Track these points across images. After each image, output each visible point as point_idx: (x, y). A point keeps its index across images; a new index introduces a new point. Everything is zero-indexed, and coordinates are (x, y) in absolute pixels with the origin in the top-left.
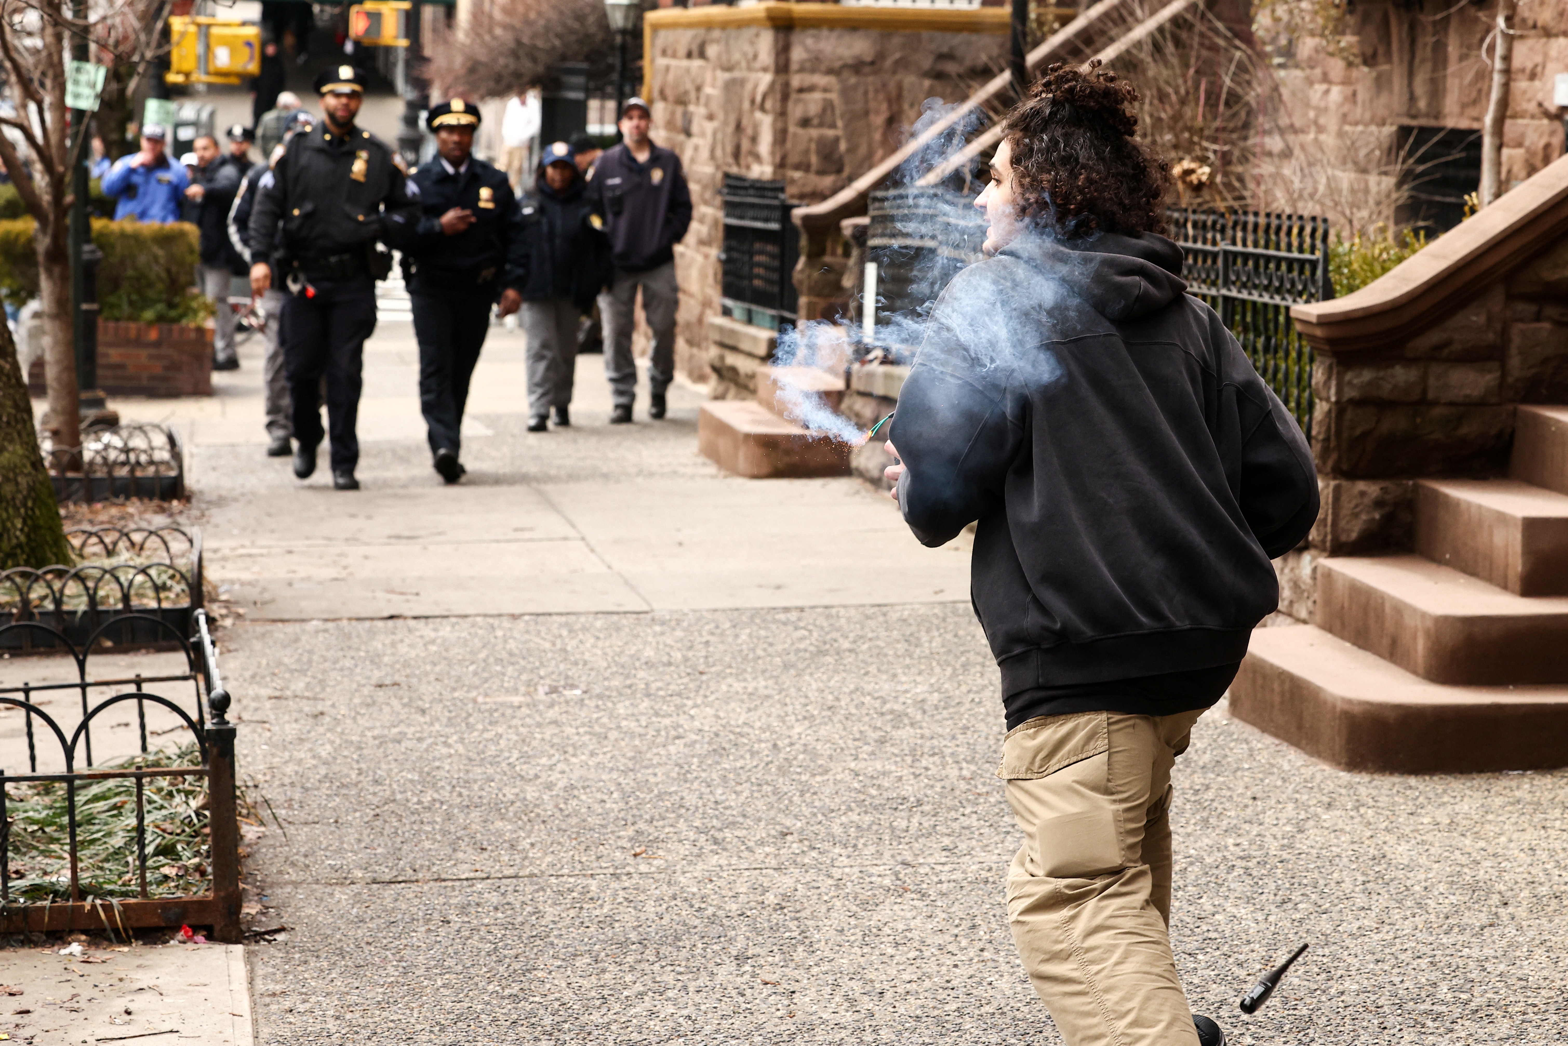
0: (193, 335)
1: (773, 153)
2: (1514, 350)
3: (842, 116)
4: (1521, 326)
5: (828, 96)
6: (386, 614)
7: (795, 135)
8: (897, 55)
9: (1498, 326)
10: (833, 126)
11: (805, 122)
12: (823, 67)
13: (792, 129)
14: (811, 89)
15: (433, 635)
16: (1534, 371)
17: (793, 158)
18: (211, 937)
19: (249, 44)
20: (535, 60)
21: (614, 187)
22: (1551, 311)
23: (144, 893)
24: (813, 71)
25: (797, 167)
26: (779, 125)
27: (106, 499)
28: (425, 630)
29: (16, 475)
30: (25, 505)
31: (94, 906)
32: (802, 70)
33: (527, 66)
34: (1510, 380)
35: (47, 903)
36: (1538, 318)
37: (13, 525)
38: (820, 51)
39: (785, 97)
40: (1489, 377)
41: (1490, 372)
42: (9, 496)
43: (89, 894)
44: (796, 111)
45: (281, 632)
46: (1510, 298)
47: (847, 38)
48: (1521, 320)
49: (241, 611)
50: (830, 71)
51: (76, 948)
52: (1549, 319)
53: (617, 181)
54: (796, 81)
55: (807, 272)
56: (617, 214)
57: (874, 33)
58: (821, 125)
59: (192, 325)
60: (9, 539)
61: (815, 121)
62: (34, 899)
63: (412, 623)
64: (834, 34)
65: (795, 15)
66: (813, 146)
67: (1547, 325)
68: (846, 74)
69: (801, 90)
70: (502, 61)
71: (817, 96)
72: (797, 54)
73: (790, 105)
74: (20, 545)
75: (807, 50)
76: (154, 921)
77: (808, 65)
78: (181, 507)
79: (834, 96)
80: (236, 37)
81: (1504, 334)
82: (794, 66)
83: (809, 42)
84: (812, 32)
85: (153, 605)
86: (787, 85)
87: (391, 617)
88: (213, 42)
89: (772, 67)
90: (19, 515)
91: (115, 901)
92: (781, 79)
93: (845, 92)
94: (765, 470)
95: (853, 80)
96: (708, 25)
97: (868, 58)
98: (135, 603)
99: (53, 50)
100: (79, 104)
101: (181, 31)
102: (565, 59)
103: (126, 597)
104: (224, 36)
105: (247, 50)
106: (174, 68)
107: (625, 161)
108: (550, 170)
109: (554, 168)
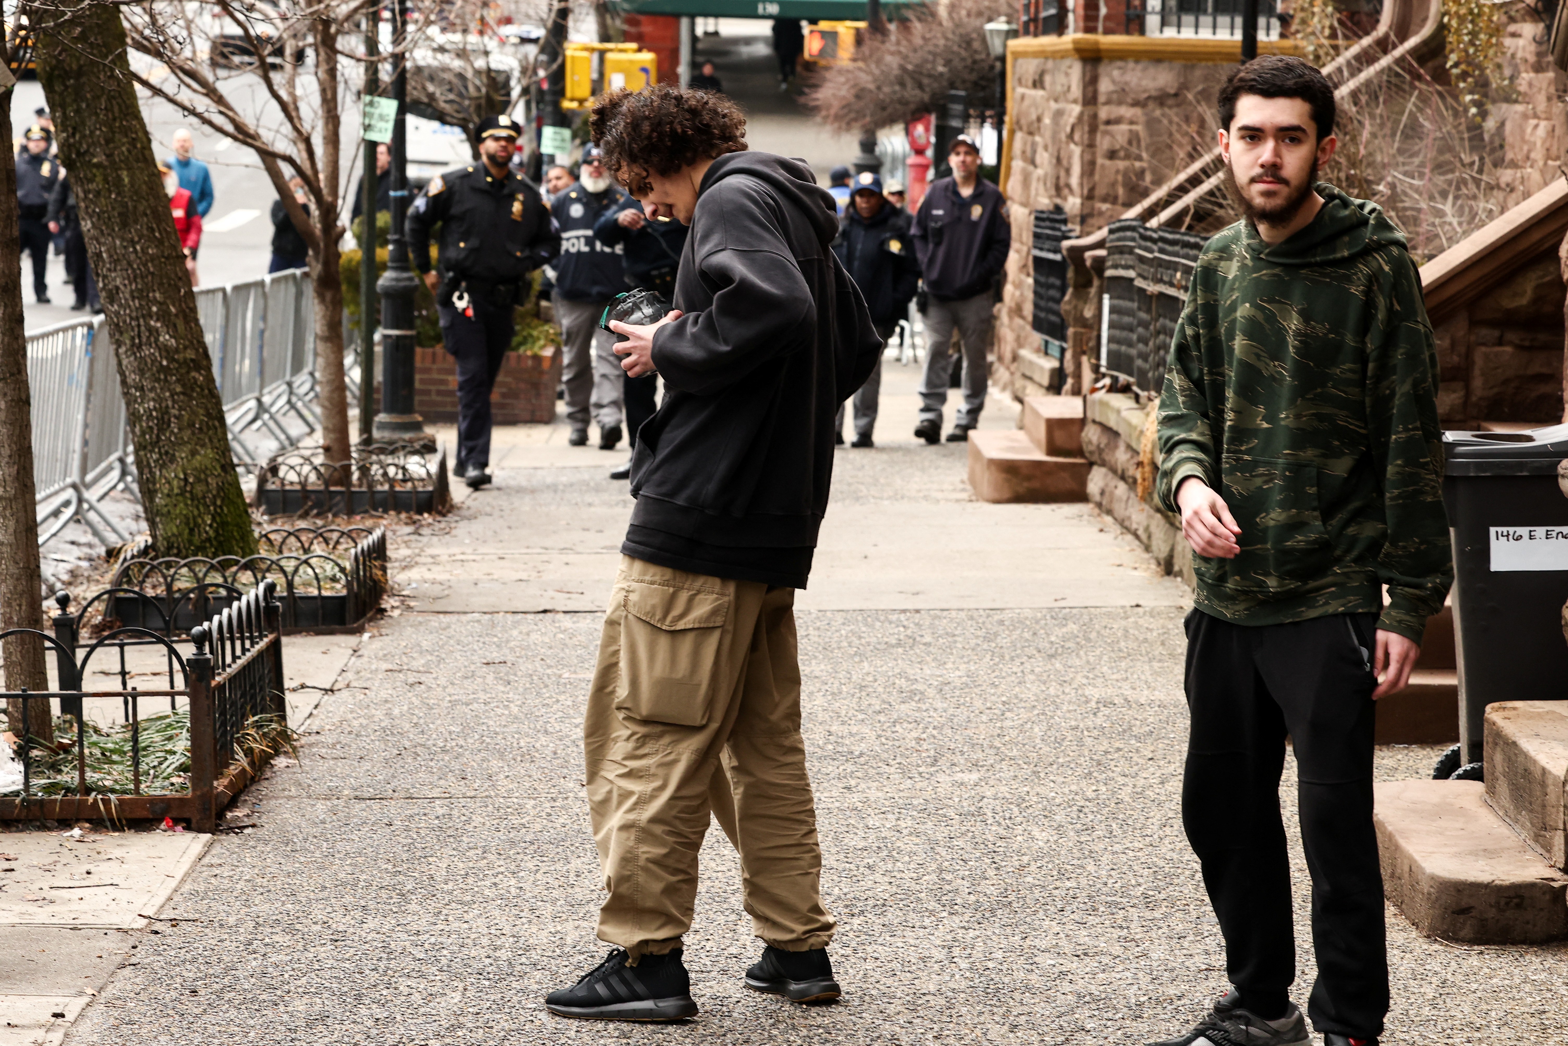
0: (530, 363)
1: (1081, 185)
2: (1477, 372)
3: (1147, 149)
4: (1483, 349)
5: (1134, 127)
6: (542, 609)
7: (1103, 166)
8: (1200, 87)
9: (1462, 350)
10: (1139, 158)
11: (1112, 155)
12: (1129, 100)
13: (1100, 161)
14: (1118, 121)
16: (1495, 390)
17: (1100, 191)
18: (188, 828)
19: (645, 70)
20: (921, 86)
21: (938, 217)
22: (1511, 336)
23: (137, 790)
24: (1120, 103)
25: (1104, 200)
26: (1087, 157)
27: (366, 512)
28: (567, 622)
29: (207, 476)
30: (214, 504)
31: (95, 800)
32: (1108, 102)
33: (912, 94)
34: (1474, 399)
35: (59, 797)
36: (1500, 342)
37: (204, 522)
38: (1126, 83)
39: (1093, 129)
40: (1453, 396)
41: (1454, 391)
42: (200, 495)
43: (93, 790)
44: (1104, 143)
45: (435, 621)
46: (1474, 324)
47: (1152, 71)
48: (1484, 344)
49: (412, 604)
50: (1136, 104)
51: (76, 832)
52: (1510, 343)
53: (940, 212)
54: (1104, 113)
55: (1074, 302)
56: (937, 244)
57: (1178, 64)
58: (1127, 157)
59: (529, 353)
60: (200, 534)
61: (1122, 154)
62: (50, 794)
63: (561, 616)
64: (1140, 67)
65: (1102, 47)
66: (1120, 178)
67: (1508, 349)
68: (1151, 105)
69: (1108, 122)
70: (886, 89)
71: (1124, 127)
72: (1105, 86)
73: (1099, 136)
74: (209, 540)
75: (1114, 82)
76: (144, 814)
77: (1115, 96)
78: (430, 520)
79: (1139, 128)
80: (631, 62)
81: (1468, 356)
82: (1102, 98)
83: (1116, 73)
84: (1119, 63)
85: (315, 593)
86: (1095, 116)
87: (545, 611)
88: (608, 66)
89: (1080, 100)
90: (209, 513)
91: (113, 797)
92: (1090, 110)
93: (1151, 124)
94: (1006, 495)
95: (1158, 113)
96: (1044, 55)
97: (1172, 91)
98: (300, 591)
99: (328, 86)
100: (373, 136)
101: (573, 57)
102: (952, 86)
103: (290, 585)
104: (619, 62)
105: (643, 76)
106: (569, 93)
107: (949, 194)
108: (858, 199)
109: (861, 196)
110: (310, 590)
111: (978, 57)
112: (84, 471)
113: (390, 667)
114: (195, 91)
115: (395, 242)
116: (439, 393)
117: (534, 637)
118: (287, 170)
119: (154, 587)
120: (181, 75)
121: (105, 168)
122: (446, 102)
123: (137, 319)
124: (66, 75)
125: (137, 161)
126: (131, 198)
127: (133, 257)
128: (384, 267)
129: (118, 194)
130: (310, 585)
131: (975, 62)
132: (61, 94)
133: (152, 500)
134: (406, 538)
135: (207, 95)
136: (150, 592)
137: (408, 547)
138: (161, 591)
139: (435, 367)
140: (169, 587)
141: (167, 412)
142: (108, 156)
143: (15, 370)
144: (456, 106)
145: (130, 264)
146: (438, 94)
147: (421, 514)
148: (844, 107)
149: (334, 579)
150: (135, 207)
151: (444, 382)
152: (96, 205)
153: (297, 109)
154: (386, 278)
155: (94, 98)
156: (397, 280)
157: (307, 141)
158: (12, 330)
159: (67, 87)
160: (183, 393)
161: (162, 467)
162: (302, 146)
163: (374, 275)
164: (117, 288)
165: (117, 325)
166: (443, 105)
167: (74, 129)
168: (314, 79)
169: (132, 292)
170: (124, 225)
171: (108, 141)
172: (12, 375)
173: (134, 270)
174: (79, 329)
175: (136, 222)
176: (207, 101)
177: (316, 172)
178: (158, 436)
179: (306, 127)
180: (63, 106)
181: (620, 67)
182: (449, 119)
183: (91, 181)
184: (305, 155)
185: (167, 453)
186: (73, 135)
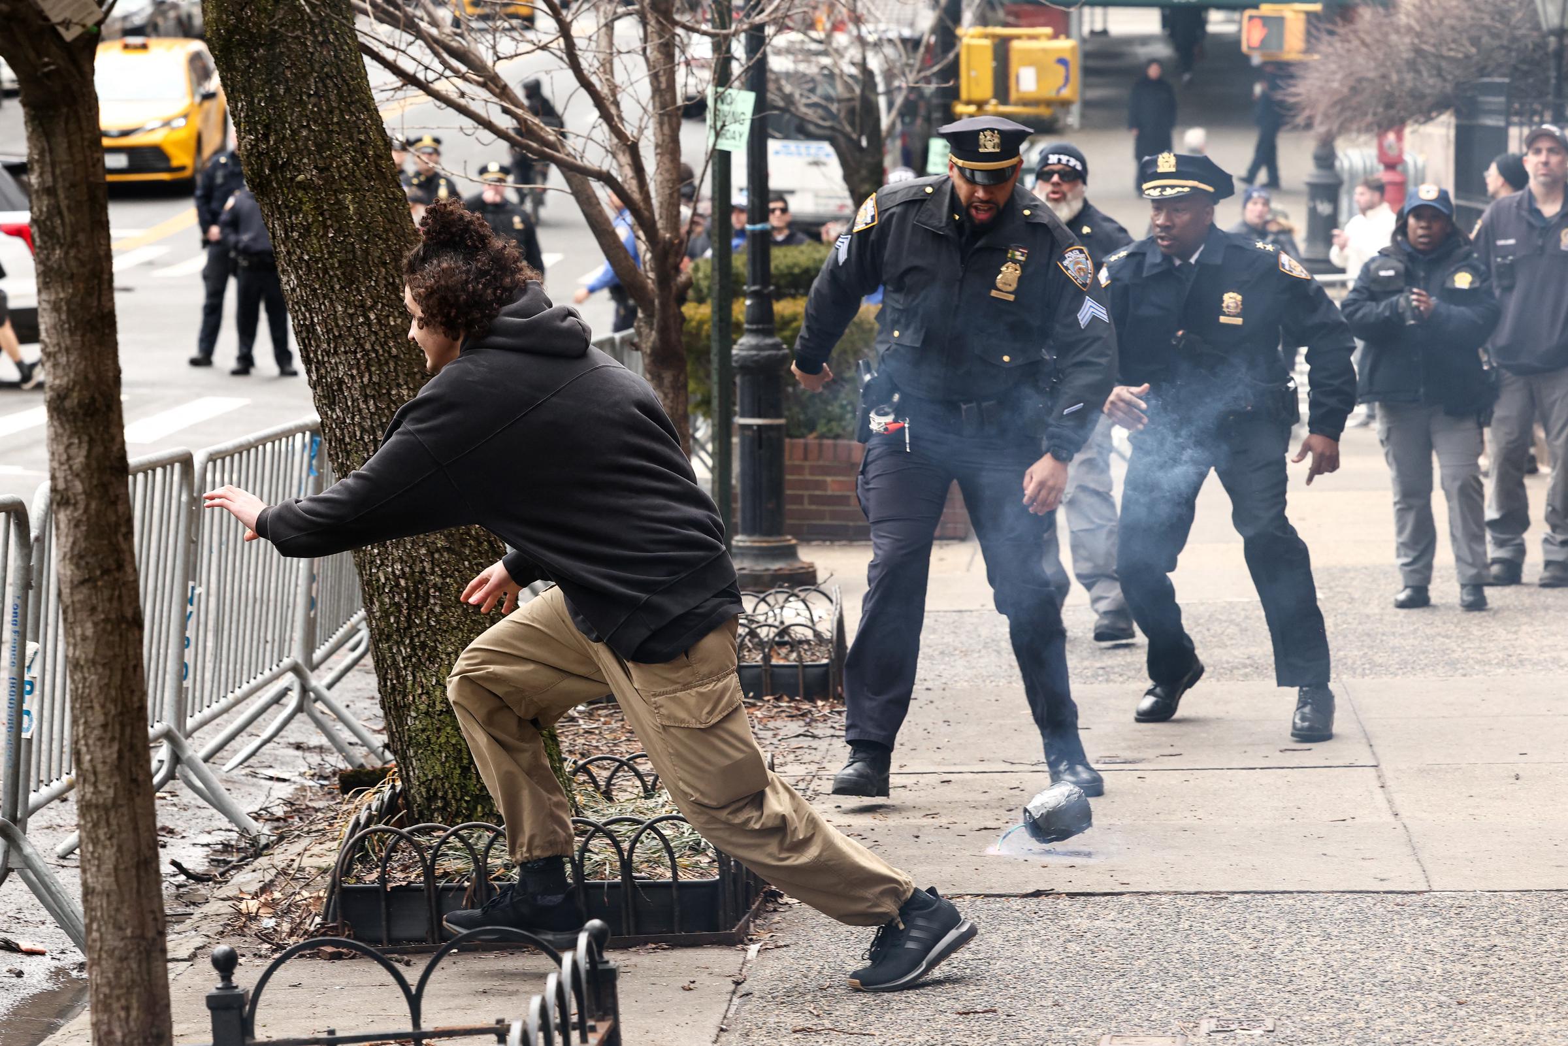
6: (1031, 890)
15: (1085, 924)
19: (1062, 62)
20: (1440, 73)
21: (1509, 251)
28: (1078, 916)
33: (1431, 84)
53: (1510, 242)
56: (1507, 290)
63: (1064, 903)
70: (1395, 77)
78: (827, 710)
80: (1045, 52)
85: (667, 875)
87: (1037, 894)
88: (1012, 59)
98: (643, 872)
99: (660, 68)
100: (723, 145)
101: (969, 46)
102: (1482, 71)
103: (627, 865)
104: (1029, 52)
105: (1061, 69)
106: (964, 95)
107: (1524, 213)
108: (1412, 221)
109: (1418, 217)
110: (660, 870)
111: (1519, 33)
112: (310, 645)
113: (801, 1022)
114: (463, 77)
115: (753, 295)
116: (814, 500)
117: (1031, 948)
118: (604, 194)
119: (405, 868)
120: (445, 56)
121: (317, 189)
122: (808, 105)
123: (373, 431)
124: (252, 41)
125: (369, 177)
126: (360, 235)
127: (363, 331)
128: (738, 329)
129: (339, 231)
130: (658, 862)
131: (1514, 39)
132: (245, 72)
133: (401, 722)
134: (794, 743)
135: (483, 85)
136: (398, 878)
137: (797, 760)
138: (415, 876)
139: (807, 464)
140: (429, 871)
141: (422, 580)
142: (321, 171)
143: (111, 563)
144: (820, 112)
145: (359, 342)
146: (797, 96)
147: (811, 699)
148: (1335, 104)
149: (696, 849)
150: (366, 252)
151: (820, 485)
152: (304, 250)
153: (617, 104)
154: (744, 345)
155: (297, 78)
156: (757, 347)
157: (633, 150)
158: (104, 487)
159: (254, 61)
160: (448, 550)
161: (416, 668)
162: (625, 159)
163: (727, 342)
164: (340, 382)
165: (341, 441)
166: (804, 110)
167: (267, 127)
168: (641, 60)
169: (363, 387)
170: (350, 281)
171: (320, 148)
172: (106, 572)
173: (366, 353)
174: (299, 436)
175: (368, 275)
176: (484, 94)
177: (647, 197)
178: (409, 618)
179: (629, 130)
180: (248, 91)
181: (1031, 60)
182: (812, 128)
183: (295, 211)
184: (629, 172)
185: (423, 645)
186: (266, 137)
